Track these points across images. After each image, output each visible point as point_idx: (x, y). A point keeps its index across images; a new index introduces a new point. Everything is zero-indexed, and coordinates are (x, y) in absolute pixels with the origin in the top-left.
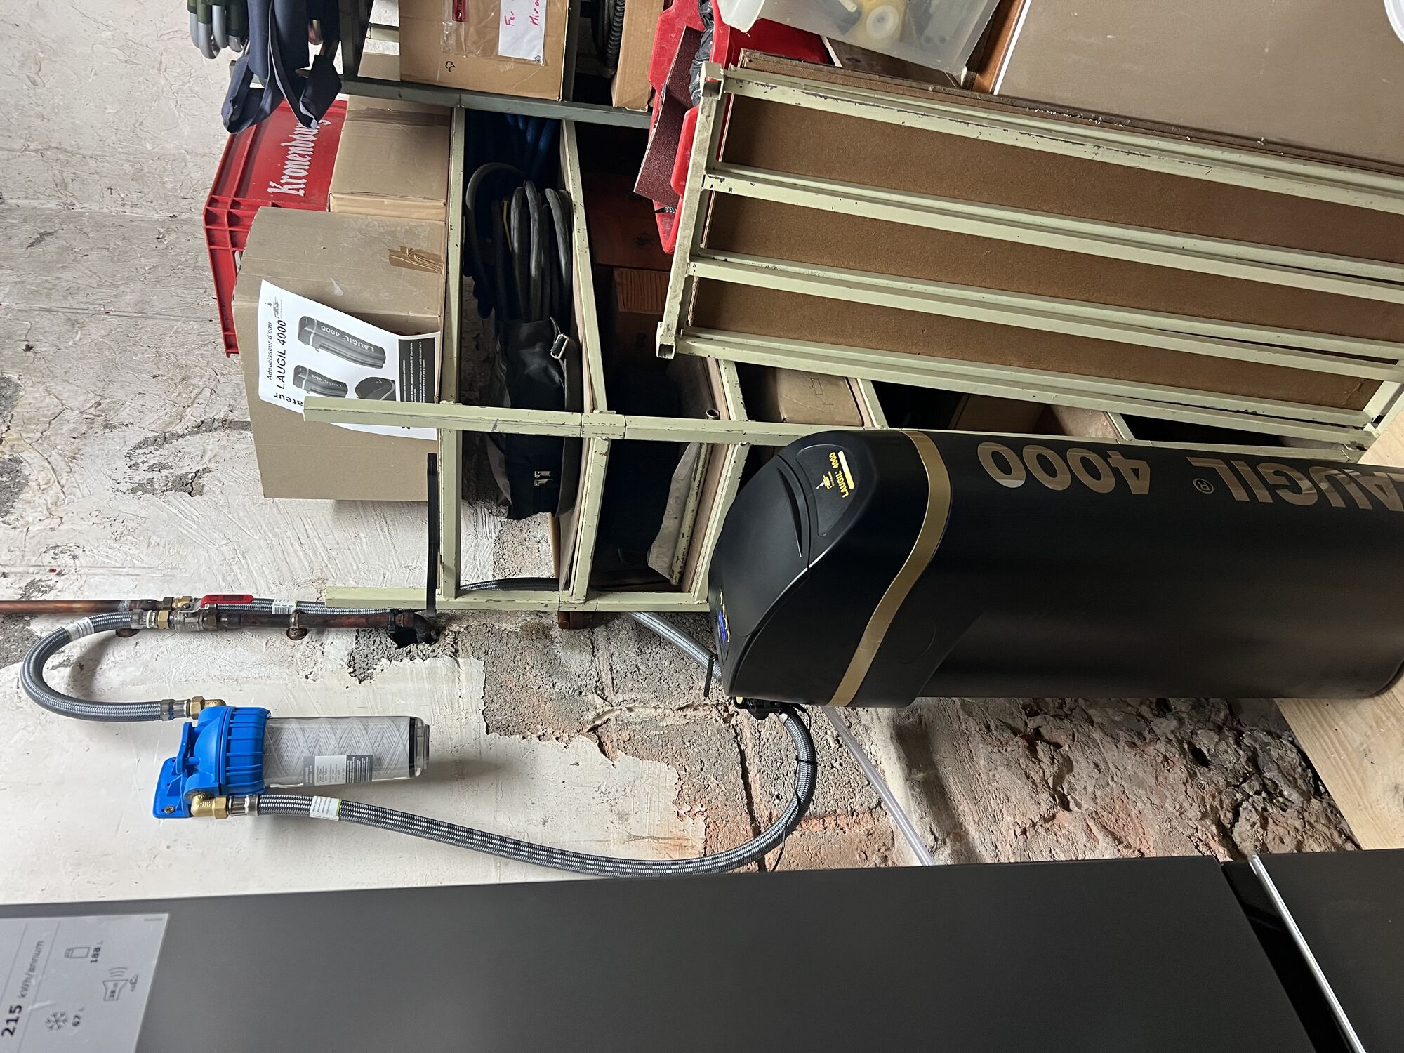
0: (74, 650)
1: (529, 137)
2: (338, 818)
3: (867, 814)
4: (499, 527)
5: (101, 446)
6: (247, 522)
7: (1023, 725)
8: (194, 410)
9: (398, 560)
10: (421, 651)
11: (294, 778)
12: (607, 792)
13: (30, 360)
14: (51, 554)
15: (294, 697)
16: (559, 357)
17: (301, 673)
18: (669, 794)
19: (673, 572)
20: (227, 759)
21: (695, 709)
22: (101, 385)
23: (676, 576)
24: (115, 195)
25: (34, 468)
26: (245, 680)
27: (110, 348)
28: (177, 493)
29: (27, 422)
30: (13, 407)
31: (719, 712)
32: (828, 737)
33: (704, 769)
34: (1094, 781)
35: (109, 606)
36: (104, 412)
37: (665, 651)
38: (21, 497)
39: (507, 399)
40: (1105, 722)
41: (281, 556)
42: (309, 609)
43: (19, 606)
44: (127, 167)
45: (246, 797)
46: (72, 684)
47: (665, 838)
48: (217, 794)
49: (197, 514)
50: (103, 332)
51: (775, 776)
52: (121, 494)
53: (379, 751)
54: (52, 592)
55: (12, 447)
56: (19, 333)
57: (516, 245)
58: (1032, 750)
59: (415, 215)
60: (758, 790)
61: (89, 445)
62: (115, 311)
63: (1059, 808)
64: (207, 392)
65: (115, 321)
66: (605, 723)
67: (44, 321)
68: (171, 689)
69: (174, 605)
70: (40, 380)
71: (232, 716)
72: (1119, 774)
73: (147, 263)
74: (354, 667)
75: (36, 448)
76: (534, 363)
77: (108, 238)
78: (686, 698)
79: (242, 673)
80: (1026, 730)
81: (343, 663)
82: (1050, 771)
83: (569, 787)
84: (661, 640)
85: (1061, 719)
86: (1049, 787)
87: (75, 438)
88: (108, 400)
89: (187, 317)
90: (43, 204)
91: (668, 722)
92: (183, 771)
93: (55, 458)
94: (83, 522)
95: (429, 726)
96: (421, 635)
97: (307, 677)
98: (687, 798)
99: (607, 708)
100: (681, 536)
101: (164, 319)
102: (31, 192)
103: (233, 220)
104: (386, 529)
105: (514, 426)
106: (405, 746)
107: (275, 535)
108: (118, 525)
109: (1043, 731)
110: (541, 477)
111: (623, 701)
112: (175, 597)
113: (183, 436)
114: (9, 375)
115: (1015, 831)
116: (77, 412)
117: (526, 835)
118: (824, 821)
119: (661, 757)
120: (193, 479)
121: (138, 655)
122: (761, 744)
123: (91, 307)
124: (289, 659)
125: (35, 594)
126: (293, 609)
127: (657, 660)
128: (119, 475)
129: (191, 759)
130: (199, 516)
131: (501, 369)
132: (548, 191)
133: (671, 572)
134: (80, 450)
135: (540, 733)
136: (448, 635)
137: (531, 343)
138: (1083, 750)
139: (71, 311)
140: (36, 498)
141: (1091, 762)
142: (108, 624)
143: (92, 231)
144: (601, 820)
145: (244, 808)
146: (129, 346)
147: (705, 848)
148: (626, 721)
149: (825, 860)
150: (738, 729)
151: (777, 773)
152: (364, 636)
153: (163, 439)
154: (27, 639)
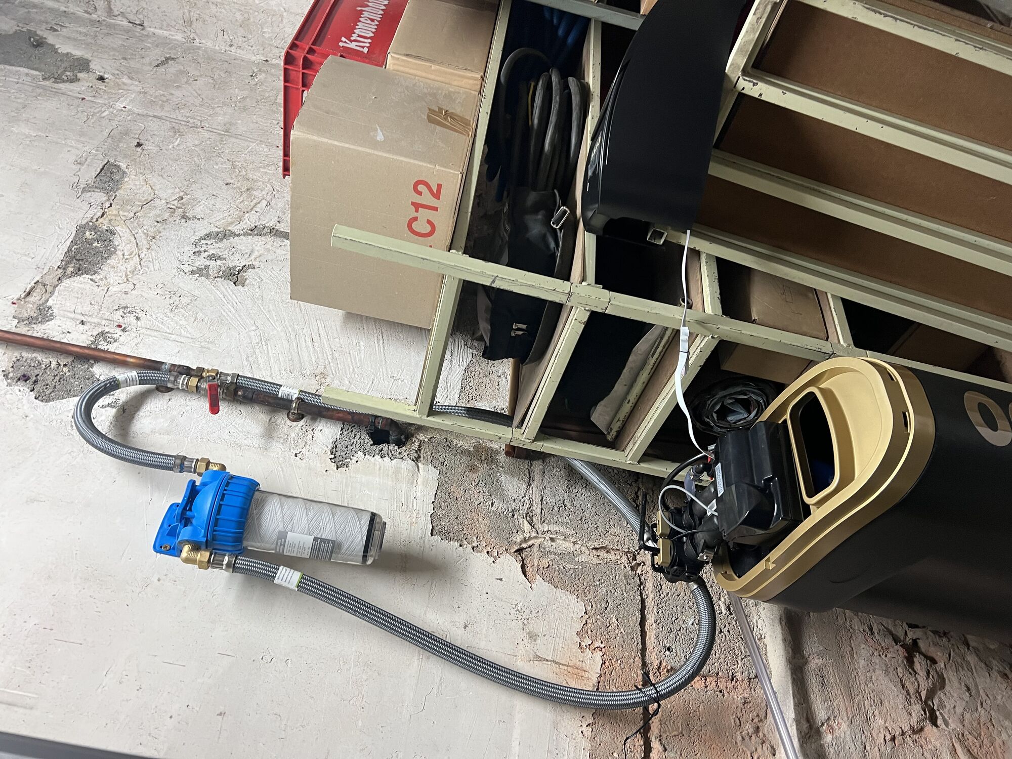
0: (122, 395)
1: (560, 32)
2: (297, 589)
3: (746, 682)
4: (470, 358)
5: (176, 232)
6: (274, 315)
7: (903, 634)
8: (251, 216)
9: (386, 370)
10: (391, 452)
11: (268, 546)
12: (522, 611)
13: (138, 154)
14: (121, 312)
15: (283, 470)
16: (558, 227)
17: (292, 451)
18: (575, 625)
19: (611, 429)
20: (217, 520)
21: (608, 552)
22: (186, 183)
23: (613, 433)
24: (225, 37)
25: (123, 241)
26: (247, 447)
27: (199, 155)
28: (225, 281)
29: (125, 203)
30: (118, 189)
31: (628, 559)
32: (721, 603)
33: (608, 609)
34: (964, 703)
35: (154, 365)
36: (184, 205)
37: (589, 494)
38: (108, 261)
39: (505, 257)
40: (981, 647)
41: (295, 349)
42: (308, 399)
43: (87, 351)
44: (238, 16)
45: (225, 555)
46: (113, 423)
47: (565, 665)
48: (203, 547)
49: (237, 301)
50: (197, 142)
51: (669, 629)
52: (183, 273)
53: (341, 538)
54: (116, 344)
55: (110, 221)
56: (134, 132)
57: (536, 121)
58: (910, 661)
59: (455, 83)
60: (652, 639)
61: (168, 230)
62: (208, 127)
63: (928, 722)
64: (264, 203)
65: (207, 135)
66: (529, 547)
67: (153, 125)
68: (188, 443)
69: (204, 374)
70: (142, 171)
71: (228, 484)
72: (988, 702)
73: (239, 94)
74: (335, 455)
75: (128, 224)
76: (535, 228)
77: (215, 70)
78: (601, 540)
79: (245, 441)
80: (905, 639)
81: (327, 449)
82: (925, 685)
83: (491, 599)
84: (587, 484)
85: (940, 636)
86: (921, 699)
87: (158, 222)
88: (189, 196)
89: (261, 141)
90: (172, 35)
91: (583, 558)
92: (181, 521)
93: (140, 235)
94: (150, 291)
95: (386, 523)
96: (393, 437)
97: (296, 455)
98: (589, 632)
99: (533, 535)
100: (627, 401)
101: (244, 140)
102: (165, 24)
103: (307, 64)
104: (381, 342)
105: (511, 284)
106: (362, 538)
107: (293, 330)
108: (176, 298)
109: (921, 644)
110: (519, 328)
111: (548, 531)
112: (206, 368)
113: (239, 235)
114: (120, 164)
115: (885, 736)
116: (164, 202)
117: (449, 635)
118: (706, 680)
119: (573, 589)
120: (239, 272)
121: (169, 409)
122: (661, 597)
123: (192, 121)
124: (285, 437)
125: (102, 342)
126: (295, 397)
127: (581, 500)
128: (185, 257)
129: (188, 513)
130: (238, 303)
131: (505, 230)
132: (570, 79)
133: (609, 428)
134: (160, 232)
135: (475, 544)
136: (415, 441)
137: (535, 209)
138: (957, 670)
139: (177, 121)
140: (120, 265)
141: (963, 684)
142: (150, 379)
143: (204, 62)
144: (513, 636)
145: (223, 565)
146: (213, 156)
147: (599, 682)
148: (547, 549)
149: (702, 718)
150: (643, 579)
151: (671, 626)
152: (348, 429)
153: (223, 235)
154: (88, 379)
